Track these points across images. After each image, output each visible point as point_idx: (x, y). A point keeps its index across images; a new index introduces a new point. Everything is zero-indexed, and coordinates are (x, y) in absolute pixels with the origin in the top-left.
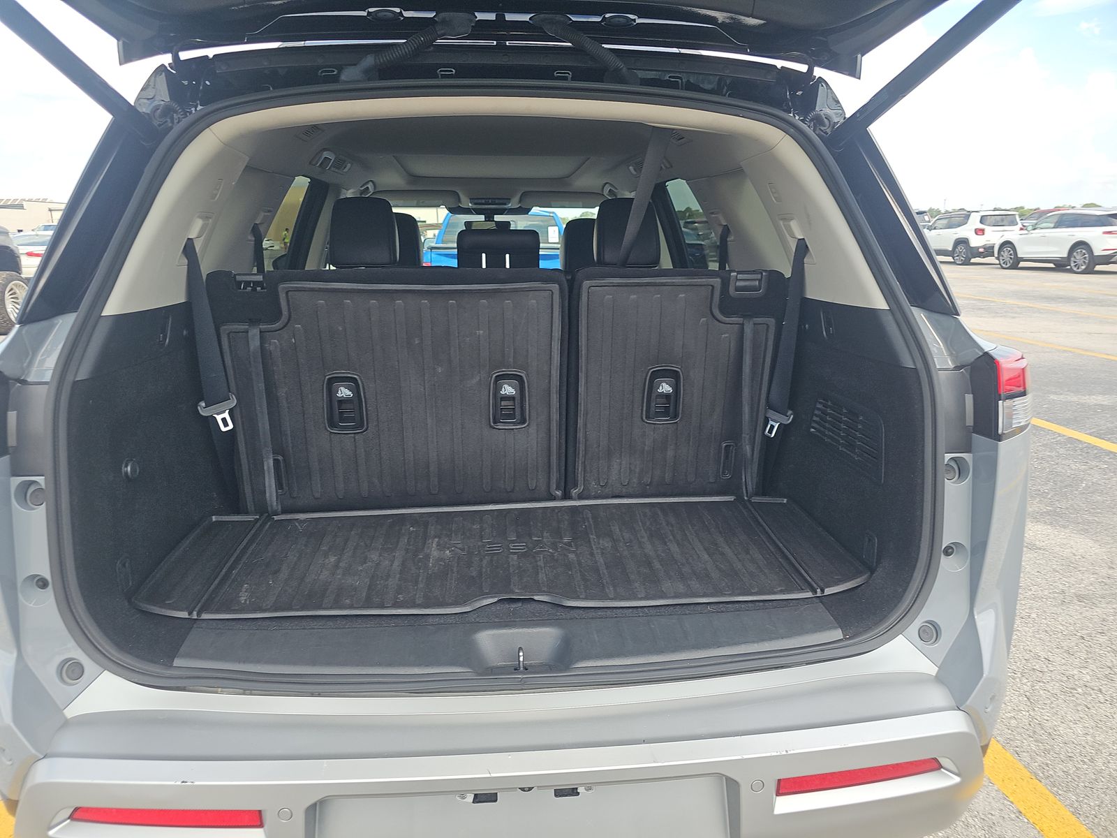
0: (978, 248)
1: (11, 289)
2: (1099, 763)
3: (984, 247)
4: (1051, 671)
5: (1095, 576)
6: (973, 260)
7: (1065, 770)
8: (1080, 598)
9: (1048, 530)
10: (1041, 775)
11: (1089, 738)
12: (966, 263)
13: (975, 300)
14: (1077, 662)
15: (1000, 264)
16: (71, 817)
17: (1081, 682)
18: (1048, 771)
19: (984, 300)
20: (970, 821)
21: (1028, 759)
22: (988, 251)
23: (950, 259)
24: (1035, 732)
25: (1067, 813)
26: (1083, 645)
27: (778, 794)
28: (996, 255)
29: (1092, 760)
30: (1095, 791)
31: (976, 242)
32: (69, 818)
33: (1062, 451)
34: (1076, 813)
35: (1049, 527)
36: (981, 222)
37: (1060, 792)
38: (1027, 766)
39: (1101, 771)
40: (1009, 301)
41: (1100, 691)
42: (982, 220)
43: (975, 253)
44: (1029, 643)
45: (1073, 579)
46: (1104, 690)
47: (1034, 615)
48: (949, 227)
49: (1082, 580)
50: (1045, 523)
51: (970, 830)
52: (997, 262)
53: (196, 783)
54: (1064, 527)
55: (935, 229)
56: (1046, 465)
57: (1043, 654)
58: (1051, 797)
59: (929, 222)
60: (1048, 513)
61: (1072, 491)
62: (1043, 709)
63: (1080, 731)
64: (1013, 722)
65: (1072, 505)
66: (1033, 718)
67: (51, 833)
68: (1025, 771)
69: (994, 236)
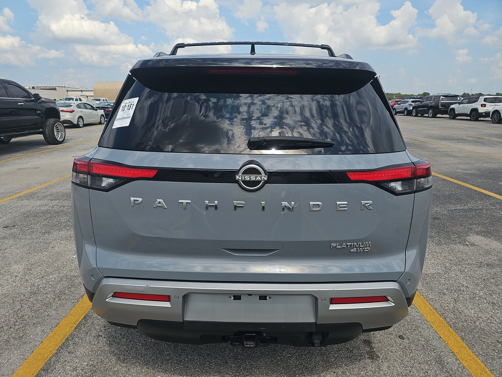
0: (483, 113)
1: (56, 126)
2: (477, 324)
3: (485, 113)
4: (467, 291)
5: (497, 257)
6: (480, 119)
7: (463, 325)
8: (488, 265)
9: (483, 238)
10: (453, 326)
11: (476, 315)
12: (476, 120)
13: (476, 138)
14: (479, 288)
15: (492, 121)
16: (113, 296)
17: (479, 295)
18: (456, 325)
19: (481, 138)
20: (420, 338)
21: (449, 320)
22: (487, 114)
23: (469, 118)
24: (454, 311)
25: (459, 339)
26: (483, 282)
27: (331, 304)
28: (491, 117)
29: (475, 322)
30: (473, 332)
31: (481, 110)
32: (112, 296)
33: (498, 206)
34: (463, 339)
35: (483, 237)
36: (484, 101)
37: (458, 332)
38: (448, 323)
39: (477, 326)
40: (493, 139)
41: (486, 299)
42: (485, 100)
43: (481, 115)
44: (461, 280)
45: (487, 258)
46: (487, 299)
47: (466, 271)
48: (468, 103)
49: (491, 258)
50: (482, 235)
51: (420, 341)
52: (491, 120)
53: (151, 286)
54: (490, 237)
55: (462, 104)
56: (489, 212)
57: (465, 285)
58: (454, 333)
59: (460, 100)
60: (484, 232)
61: (498, 223)
62: (460, 304)
63: (473, 312)
64: (446, 308)
65: (496, 229)
66: (455, 306)
67: (107, 300)
68: (446, 324)
69: (490, 108)
